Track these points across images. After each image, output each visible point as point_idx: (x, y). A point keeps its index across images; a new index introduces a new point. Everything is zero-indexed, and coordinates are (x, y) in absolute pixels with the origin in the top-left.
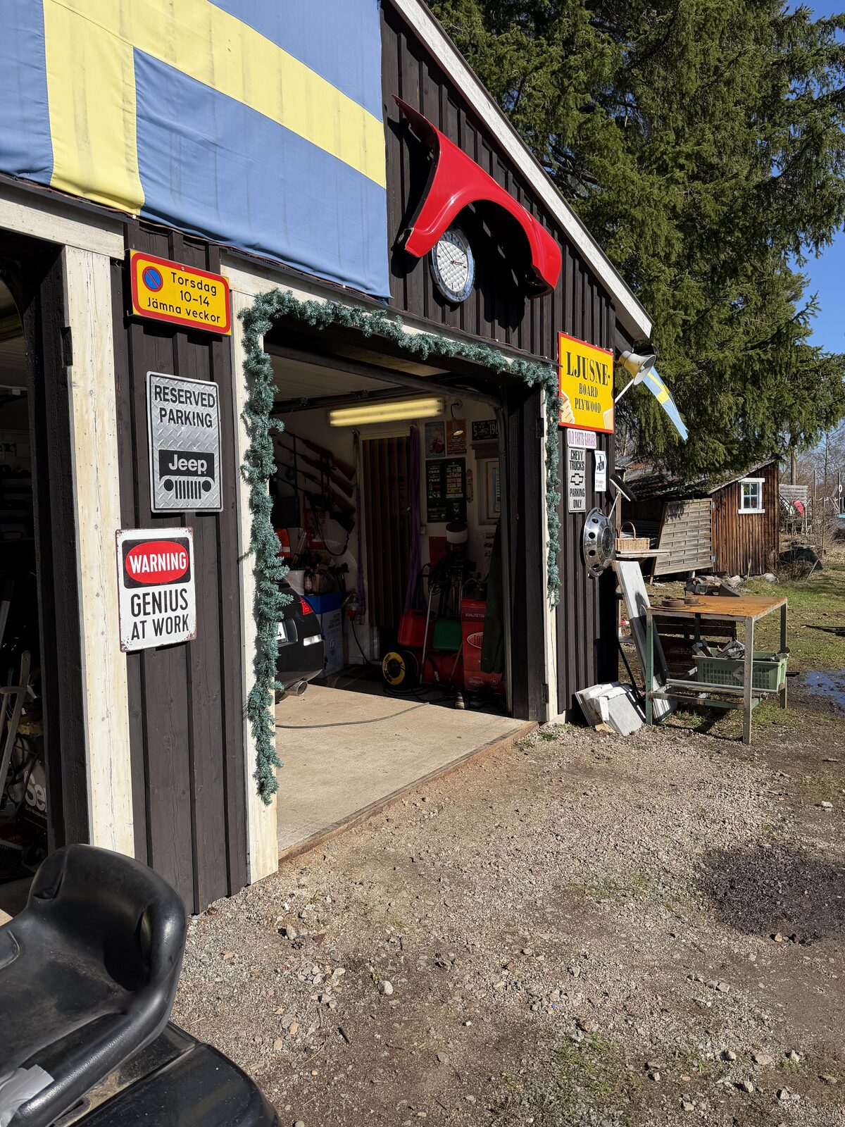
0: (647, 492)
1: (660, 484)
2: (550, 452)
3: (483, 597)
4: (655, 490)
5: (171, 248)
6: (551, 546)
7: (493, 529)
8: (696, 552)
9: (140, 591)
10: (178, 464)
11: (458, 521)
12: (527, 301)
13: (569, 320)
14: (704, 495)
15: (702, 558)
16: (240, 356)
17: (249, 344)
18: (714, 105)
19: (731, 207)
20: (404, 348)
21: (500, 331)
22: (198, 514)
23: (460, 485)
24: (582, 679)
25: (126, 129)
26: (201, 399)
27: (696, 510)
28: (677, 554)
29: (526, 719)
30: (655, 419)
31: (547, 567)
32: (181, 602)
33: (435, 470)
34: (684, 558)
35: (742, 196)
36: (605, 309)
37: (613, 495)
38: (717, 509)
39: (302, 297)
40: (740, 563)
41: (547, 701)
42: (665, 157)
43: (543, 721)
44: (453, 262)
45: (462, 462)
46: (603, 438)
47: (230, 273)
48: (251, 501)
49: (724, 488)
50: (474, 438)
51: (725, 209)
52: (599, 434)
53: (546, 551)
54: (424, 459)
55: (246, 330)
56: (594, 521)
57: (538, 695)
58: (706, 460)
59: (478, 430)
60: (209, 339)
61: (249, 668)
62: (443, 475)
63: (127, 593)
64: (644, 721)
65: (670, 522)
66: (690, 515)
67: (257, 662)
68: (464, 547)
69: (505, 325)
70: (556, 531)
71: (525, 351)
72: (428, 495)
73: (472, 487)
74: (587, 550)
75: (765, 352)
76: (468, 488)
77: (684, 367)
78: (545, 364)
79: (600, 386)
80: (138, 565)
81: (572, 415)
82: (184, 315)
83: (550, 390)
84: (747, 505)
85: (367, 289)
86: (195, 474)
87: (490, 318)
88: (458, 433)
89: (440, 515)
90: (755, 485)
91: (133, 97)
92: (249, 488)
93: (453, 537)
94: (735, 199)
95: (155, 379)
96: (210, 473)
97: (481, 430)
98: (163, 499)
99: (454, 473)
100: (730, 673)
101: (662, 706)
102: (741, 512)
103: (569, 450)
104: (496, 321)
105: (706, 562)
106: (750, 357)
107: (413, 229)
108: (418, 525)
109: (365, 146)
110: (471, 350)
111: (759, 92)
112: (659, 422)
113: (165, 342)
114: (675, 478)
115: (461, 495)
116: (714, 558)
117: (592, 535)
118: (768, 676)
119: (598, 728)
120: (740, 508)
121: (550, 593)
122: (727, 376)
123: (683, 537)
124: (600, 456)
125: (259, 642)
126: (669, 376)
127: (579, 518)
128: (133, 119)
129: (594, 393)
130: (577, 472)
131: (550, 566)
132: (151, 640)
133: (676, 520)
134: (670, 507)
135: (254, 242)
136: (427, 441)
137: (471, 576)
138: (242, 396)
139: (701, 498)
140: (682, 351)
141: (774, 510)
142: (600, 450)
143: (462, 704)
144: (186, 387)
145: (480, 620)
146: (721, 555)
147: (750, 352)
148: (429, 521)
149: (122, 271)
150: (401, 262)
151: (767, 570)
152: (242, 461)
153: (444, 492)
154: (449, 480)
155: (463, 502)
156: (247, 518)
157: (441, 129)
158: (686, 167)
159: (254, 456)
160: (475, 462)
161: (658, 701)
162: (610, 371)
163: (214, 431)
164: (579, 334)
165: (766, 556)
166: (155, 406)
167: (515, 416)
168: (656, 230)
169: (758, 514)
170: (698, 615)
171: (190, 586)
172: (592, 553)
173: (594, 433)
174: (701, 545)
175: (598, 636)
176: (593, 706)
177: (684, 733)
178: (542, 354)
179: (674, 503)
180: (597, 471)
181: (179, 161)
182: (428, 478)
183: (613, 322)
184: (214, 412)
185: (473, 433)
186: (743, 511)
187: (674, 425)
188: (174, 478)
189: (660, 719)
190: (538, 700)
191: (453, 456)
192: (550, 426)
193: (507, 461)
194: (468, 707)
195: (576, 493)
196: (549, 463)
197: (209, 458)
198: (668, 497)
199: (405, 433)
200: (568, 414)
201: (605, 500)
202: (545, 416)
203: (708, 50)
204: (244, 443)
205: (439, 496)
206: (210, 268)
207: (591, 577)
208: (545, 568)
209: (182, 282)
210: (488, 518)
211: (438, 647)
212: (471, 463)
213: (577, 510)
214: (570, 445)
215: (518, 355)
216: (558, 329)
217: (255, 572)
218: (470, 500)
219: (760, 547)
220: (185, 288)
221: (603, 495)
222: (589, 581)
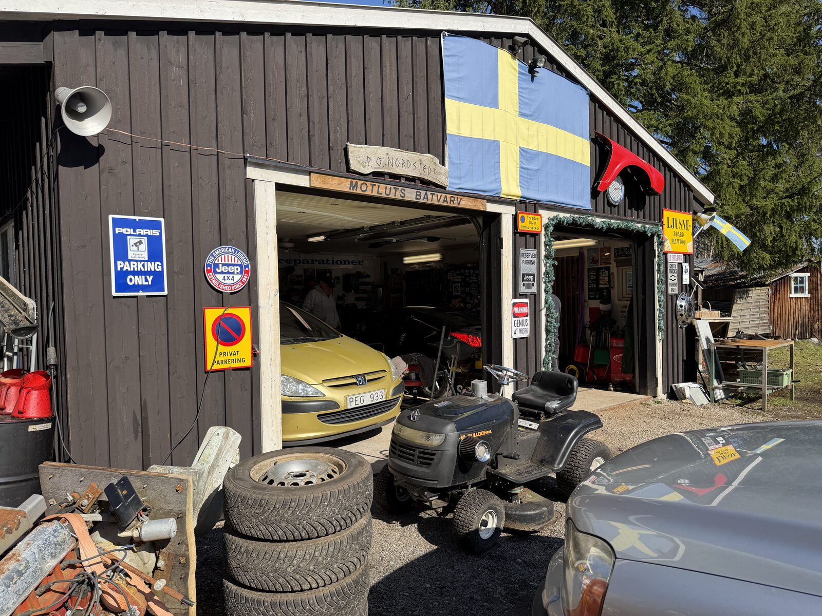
0: (725, 282)
1: (733, 277)
2: (659, 265)
3: (623, 337)
4: (729, 282)
5: (526, 207)
6: (660, 311)
7: (628, 303)
8: (758, 322)
9: (517, 319)
10: (526, 278)
11: (606, 299)
12: (647, 197)
13: (668, 201)
14: (764, 285)
15: (762, 326)
16: (543, 239)
17: (546, 235)
18: (760, 52)
19: (773, 110)
20: (597, 228)
21: (635, 212)
22: (531, 294)
23: (607, 280)
24: (676, 379)
25: (517, 173)
26: (532, 255)
27: (758, 295)
28: (744, 323)
29: (647, 395)
30: (722, 241)
31: (658, 321)
32: (526, 324)
33: (593, 273)
34: (749, 326)
35: (780, 104)
36: (687, 192)
37: (693, 285)
38: (773, 294)
39: (562, 215)
40: (791, 330)
41: (657, 386)
42: (728, 86)
43: (655, 396)
44: (615, 189)
45: (608, 269)
46: (688, 257)
47: (541, 212)
48: (545, 290)
49: (779, 280)
50: (615, 257)
51: (769, 112)
52: (685, 255)
53: (657, 313)
54: (586, 267)
55: (545, 231)
56: (682, 299)
57: (652, 382)
58: (758, 264)
59: (618, 252)
60: (535, 235)
61: (543, 349)
62: (598, 275)
63: (514, 319)
64: (709, 401)
65: (739, 302)
66: (753, 298)
67: (546, 347)
68: (609, 312)
69: (637, 210)
70: (662, 303)
71: (647, 220)
72: (589, 286)
73: (614, 280)
74: (678, 314)
75: (793, 201)
76: (612, 282)
77: (741, 209)
78: (657, 225)
79: (685, 231)
80: (517, 310)
81: (670, 247)
82: (530, 229)
83: (659, 236)
84: (796, 290)
85: (583, 207)
86: (530, 281)
87: (630, 208)
88: (607, 254)
89: (595, 296)
90: (802, 278)
91: (519, 162)
92: (545, 285)
93: (603, 307)
94: (775, 106)
95: (522, 251)
96: (534, 280)
97: (619, 252)
98: (523, 290)
99: (604, 275)
100: (757, 378)
101: (719, 394)
102: (791, 296)
103: (669, 264)
104: (633, 209)
105: (765, 329)
106: (784, 204)
107: (601, 182)
108: (583, 301)
109: (583, 152)
110: (623, 224)
111: (794, 34)
112: (725, 243)
113: (523, 238)
114: (744, 273)
115: (608, 286)
116: (771, 327)
117: (681, 306)
118: (778, 379)
119: (684, 401)
120: (790, 293)
121: (659, 333)
122: (768, 215)
123: (749, 312)
124: (686, 266)
125: (547, 340)
126: (731, 215)
127: (674, 298)
128: (518, 169)
129: (682, 235)
130: (673, 274)
131: (659, 320)
132: (518, 336)
133: (743, 301)
134: (739, 292)
135: (549, 200)
136: (589, 258)
137: (614, 327)
138: (543, 253)
139: (761, 286)
140: (740, 199)
141: (818, 294)
142: (686, 262)
143: (612, 389)
144: (529, 252)
145: (620, 348)
146: (776, 325)
147: (783, 201)
148: (589, 299)
149: (515, 218)
150: (595, 193)
151: (812, 336)
152: (543, 276)
153: (598, 283)
154: (601, 278)
155: (609, 290)
156: (543, 295)
157: (611, 138)
158: (742, 91)
159: (547, 273)
160: (616, 269)
161: (717, 391)
162: (690, 223)
163: (535, 266)
164: (673, 207)
165: (812, 326)
166: (521, 259)
167: (641, 248)
168: (722, 130)
169: (805, 298)
170: (738, 346)
171: (528, 318)
172: (681, 315)
173: (682, 255)
174: (761, 317)
175: (685, 358)
176: (682, 391)
177: (731, 406)
178: (654, 220)
179: (742, 289)
180: (684, 274)
181: (529, 179)
182: (589, 277)
183: (692, 197)
184: (536, 260)
185: (615, 254)
186: (793, 295)
187: (734, 244)
188: (525, 282)
189: (718, 400)
190: (653, 385)
191: (603, 266)
192: (659, 253)
193: (636, 269)
194: (615, 390)
195: (672, 285)
196: (659, 270)
197: (534, 275)
198: (738, 286)
199: (576, 254)
200: (668, 246)
201: (688, 288)
202: (656, 249)
203: (755, 22)
204: (543, 269)
205: (595, 286)
206: (535, 212)
207: (681, 327)
208: (657, 321)
209: (530, 218)
210: (623, 298)
211: (597, 362)
212: (614, 268)
213: (673, 293)
214: (669, 261)
215: (643, 223)
216: (662, 207)
217: (545, 315)
218: (613, 288)
219: (807, 320)
220: (530, 220)
221: (688, 286)
222: (680, 330)
